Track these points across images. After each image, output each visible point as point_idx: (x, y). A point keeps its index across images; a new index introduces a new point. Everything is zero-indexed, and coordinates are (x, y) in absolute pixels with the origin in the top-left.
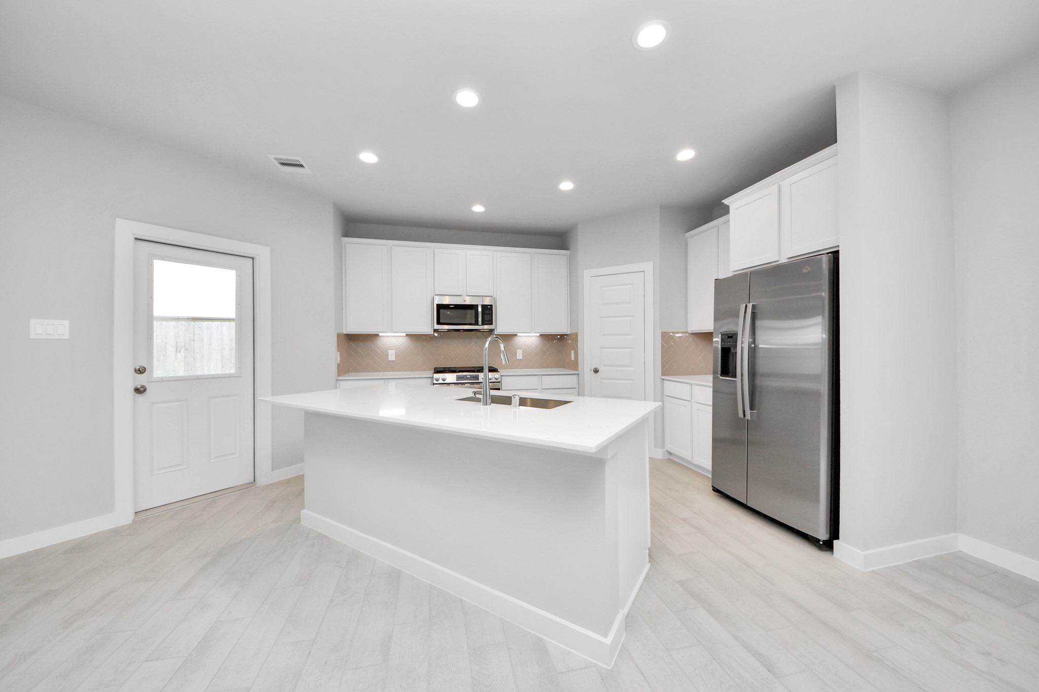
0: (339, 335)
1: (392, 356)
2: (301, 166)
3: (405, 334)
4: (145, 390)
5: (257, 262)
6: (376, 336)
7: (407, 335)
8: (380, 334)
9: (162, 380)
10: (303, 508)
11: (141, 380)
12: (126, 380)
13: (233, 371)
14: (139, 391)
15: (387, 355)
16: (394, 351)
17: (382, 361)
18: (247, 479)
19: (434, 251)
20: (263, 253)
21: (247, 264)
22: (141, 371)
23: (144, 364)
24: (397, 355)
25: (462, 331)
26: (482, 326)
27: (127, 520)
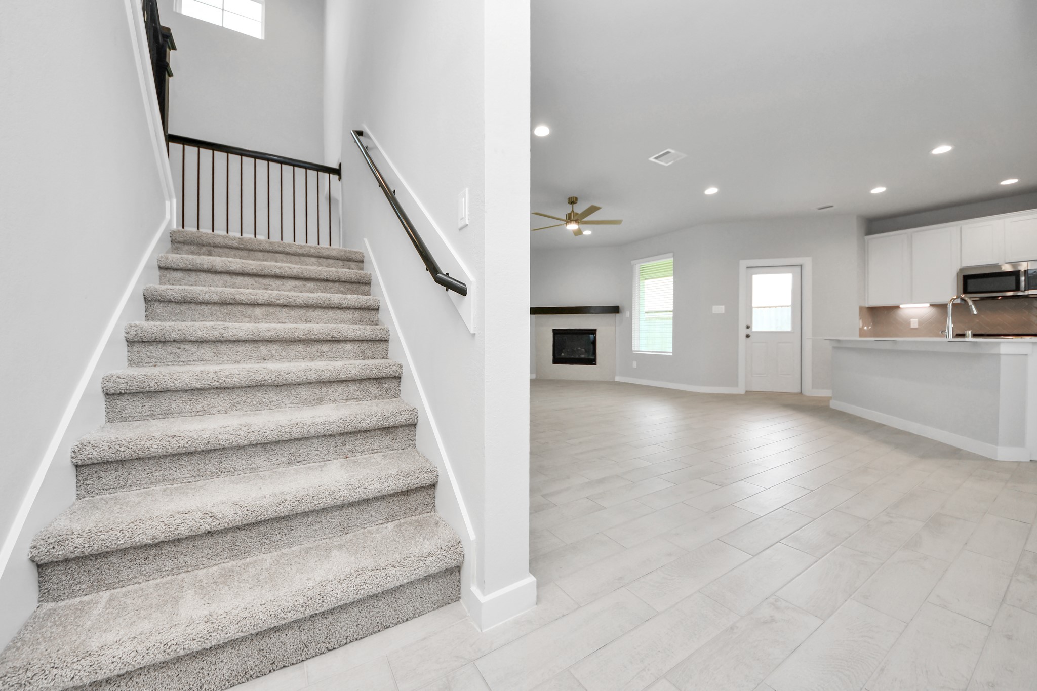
0: (861, 308)
1: (914, 324)
2: (832, 206)
3: (928, 305)
4: (750, 336)
5: (803, 267)
6: (898, 307)
7: (932, 305)
8: (901, 306)
9: (757, 332)
10: (832, 400)
11: (748, 331)
12: (743, 332)
13: (790, 330)
14: (748, 336)
15: (909, 323)
16: (917, 320)
17: (904, 328)
18: (797, 390)
19: (961, 228)
20: (807, 262)
21: (798, 269)
22: (748, 327)
23: (749, 324)
24: (920, 323)
25: (1000, 298)
26: (1027, 291)
27: (743, 392)
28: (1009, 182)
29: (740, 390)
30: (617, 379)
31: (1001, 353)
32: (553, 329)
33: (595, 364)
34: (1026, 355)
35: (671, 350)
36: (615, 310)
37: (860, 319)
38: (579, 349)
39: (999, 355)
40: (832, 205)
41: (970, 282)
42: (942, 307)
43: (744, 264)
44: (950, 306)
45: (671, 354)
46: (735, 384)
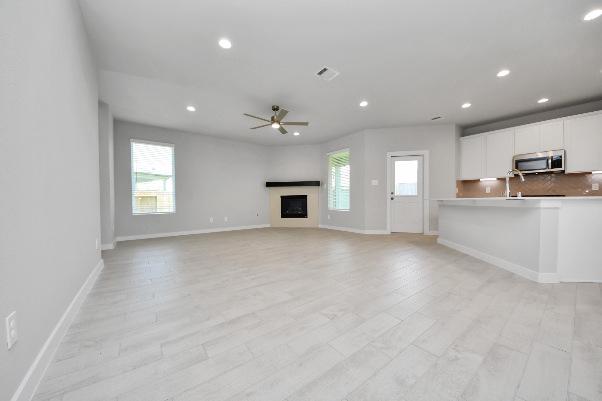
0: (458, 181)
1: (488, 190)
3: (496, 179)
4: (393, 199)
5: (424, 156)
6: (479, 180)
7: (498, 179)
8: (481, 180)
9: (397, 196)
10: (438, 238)
11: (393, 196)
12: (389, 196)
13: (416, 195)
14: (392, 199)
15: (485, 190)
16: (490, 188)
17: (482, 193)
18: (421, 231)
19: (515, 131)
20: (426, 153)
21: (421, 157)
22: (392, 193)
23: (393, 191)
24: (491, 190)
25: (537, 174)
26: (552, 169)
27: (390, 233)
28: (543, 101)
29: (388, 233)
30: (320, 226)
31: (541, 207)
32: (281, 196)
33: (307, 217)
34: (558, 208)
35: (349, 208)
36: (317, 184)
37: (457, 188)
38: (298, 208)
39: (540, 208)
40: (440, 116)
41: (519, 164)
42: (504, 179)
43: (389, 154)
44: (508, 179)
45: (349, 211)
46: (385, 228)
